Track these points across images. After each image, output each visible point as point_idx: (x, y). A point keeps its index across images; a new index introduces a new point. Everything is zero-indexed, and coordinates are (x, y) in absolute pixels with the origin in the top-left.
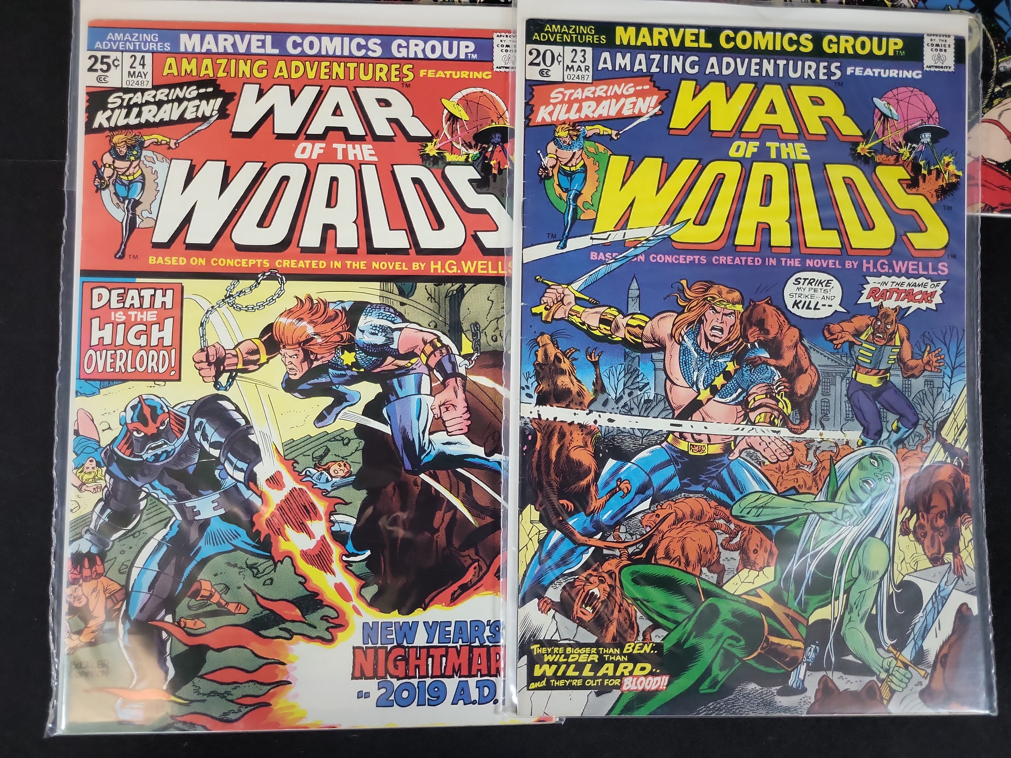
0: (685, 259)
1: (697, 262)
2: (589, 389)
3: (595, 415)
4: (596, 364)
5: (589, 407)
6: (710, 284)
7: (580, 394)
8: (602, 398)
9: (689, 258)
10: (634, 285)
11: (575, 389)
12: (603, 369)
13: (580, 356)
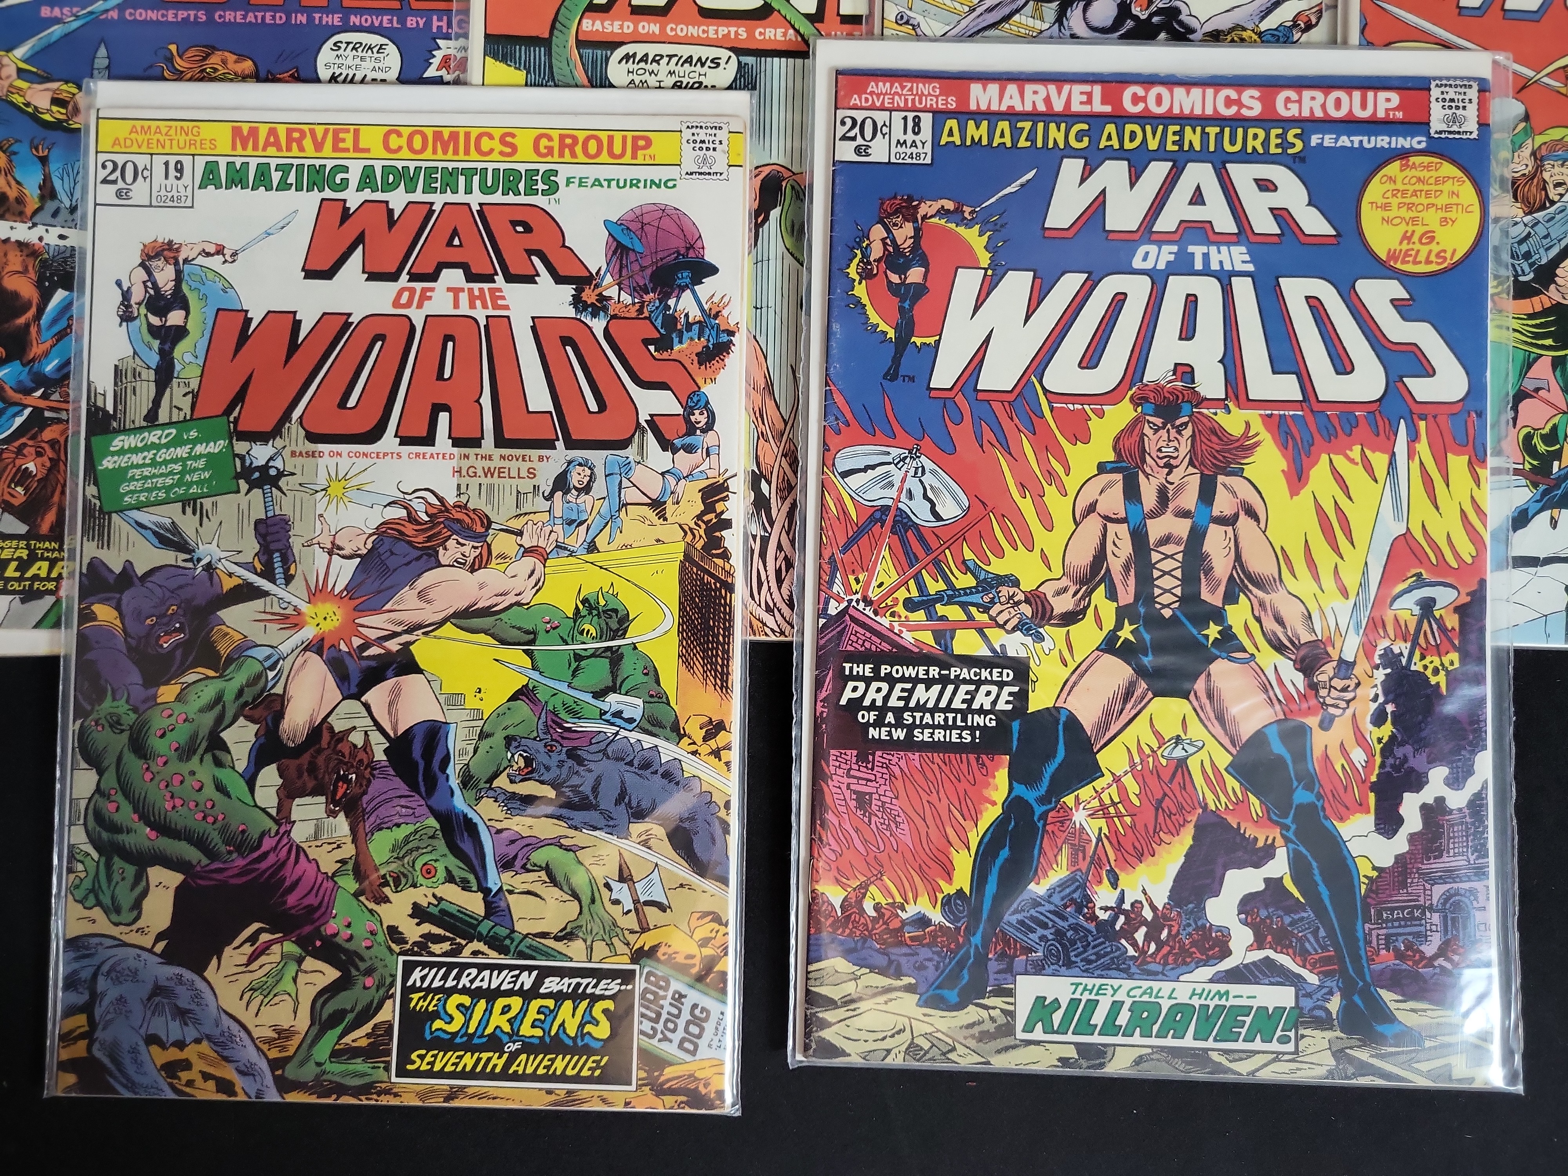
0: (176, 15)
1: (192, 19)
2: (32, 192)
3: (40, 230)
4: (44, 160)
5: (32, 219)
6: (213, 48)
7: (20, 201)
8: (51, 206)
9: (182, 14)
10: (102, 52)
11: (12, 194)
12: (55, 167)
13: (23, 149)
